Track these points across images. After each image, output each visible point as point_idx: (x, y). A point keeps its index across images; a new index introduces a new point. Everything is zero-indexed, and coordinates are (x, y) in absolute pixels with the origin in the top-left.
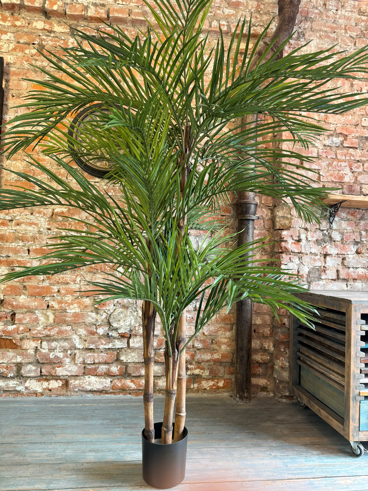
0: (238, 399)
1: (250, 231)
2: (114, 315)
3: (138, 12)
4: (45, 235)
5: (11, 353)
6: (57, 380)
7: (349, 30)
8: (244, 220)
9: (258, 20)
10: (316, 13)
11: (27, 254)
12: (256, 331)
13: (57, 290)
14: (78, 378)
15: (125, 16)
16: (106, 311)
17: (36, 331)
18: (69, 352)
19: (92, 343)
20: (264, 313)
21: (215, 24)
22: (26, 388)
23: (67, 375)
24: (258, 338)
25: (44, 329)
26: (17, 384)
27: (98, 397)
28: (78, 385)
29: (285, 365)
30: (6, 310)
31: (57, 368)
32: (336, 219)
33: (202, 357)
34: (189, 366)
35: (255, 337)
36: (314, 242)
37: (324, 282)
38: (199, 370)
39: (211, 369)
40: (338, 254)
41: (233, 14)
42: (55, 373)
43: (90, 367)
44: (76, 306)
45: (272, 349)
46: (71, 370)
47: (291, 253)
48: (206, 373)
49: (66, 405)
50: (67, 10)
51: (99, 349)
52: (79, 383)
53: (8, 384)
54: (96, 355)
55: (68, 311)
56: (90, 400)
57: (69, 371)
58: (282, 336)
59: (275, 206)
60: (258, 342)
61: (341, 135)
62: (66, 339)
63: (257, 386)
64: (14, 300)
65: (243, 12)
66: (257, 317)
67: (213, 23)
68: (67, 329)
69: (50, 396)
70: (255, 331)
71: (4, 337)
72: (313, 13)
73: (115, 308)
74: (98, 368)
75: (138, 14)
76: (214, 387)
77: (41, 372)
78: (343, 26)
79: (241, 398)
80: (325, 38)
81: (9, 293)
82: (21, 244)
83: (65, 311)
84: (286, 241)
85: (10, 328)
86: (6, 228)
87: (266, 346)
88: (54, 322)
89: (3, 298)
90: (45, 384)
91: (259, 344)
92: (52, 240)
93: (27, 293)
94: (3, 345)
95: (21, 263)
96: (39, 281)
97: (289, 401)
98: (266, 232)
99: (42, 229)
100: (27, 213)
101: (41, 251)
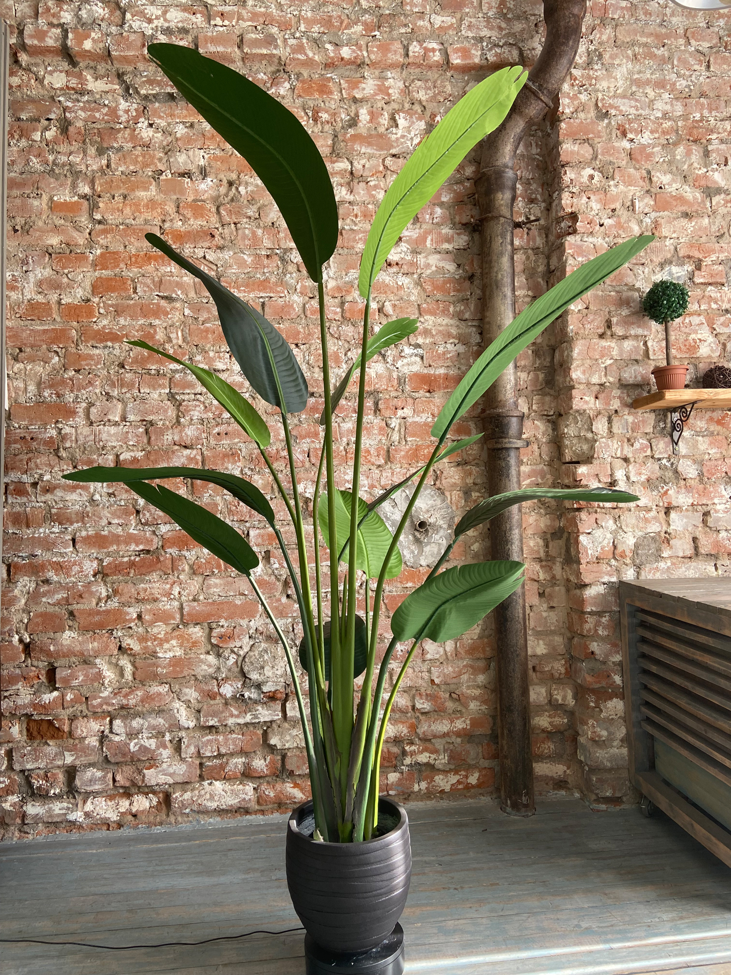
0: (509, 809)
1: (513, 472)
2: (251, 657)
3: (256, 38)
4: (103, 508)
5: (51, 748)
6: (147, 794)
7: (693, 37)
8: (499, 449)
9: (504, 32)
10: (622, 8)
11: (71, 549)
12: (537, 668)
13: (135, 616)
14: (189, 787)
15: (229, 51)
16: (236, 650)
17: (99, 700)
18: (168, 737)
19: (211, 716)
20: (551, 631)
21: (415, 48)
22: (87, 815)
23: (166, 784)
24: (542, 682)
25: (115, 694)
26: (68, 808)
27: (231, 822)
28: (190, 802)
29: (600, 736)
30: (35, 663)
31: (145, 771)
32: (686, 433)
33: (433, 728)
34: (407, 748)
35: (535, 680)
36: (642, 484)
37: (669, 564)
38: (428, 755)
39: (451, 750)
40: (692, 505)
41: (452, 24)
42: (143, 781)
43: (210, 764)
44: (175, 644)
45: (571, 701)
46: (174, 773)
47: (599, 510)
48: (442, 760)
49: (170, 845)
50: (112, 48)
51: (226, 726)
52: (192, 797)
53: (50, 809)
54: (221, 738)
55: (160, 655)
56: (214, 830)
57: (171, 775)
58: (589, 679)
59: (560, 415)
60: (543, 691)
61: (687, 260)
62: (160, 712)
63: (547, 779)
64: (49, 641)
65: (472, 20)
66: (538, 641)
67: (411, 48)
68: (161, 690)
69: (136, 827)
70: (534, 668)
71: (36, 718)
72: (617, 9)
73: (251, 643)
74: (227, 763)
75: (256, 43)
76: (460, 787)
77: (114, 780)
78: (681, 31)
79: (515, 806)
80: (645, 58)
81: (41, 628)
82: (57, 528)
83: (154, 654)
85: (49, 697)
86: (24, 499)
87: (559, 698)
88: (135, 679)
89: (28, 640)
90: (124, 804)
91: (545, 694)
92: (119, 517)
93: (76, 626)
94: (35, 733)
95: (59, 567)
96: (100, 600)
97: (613, 809)
98: (545, 468)
99: (97, 497)
100: (65, 467)
101: (99, 541)
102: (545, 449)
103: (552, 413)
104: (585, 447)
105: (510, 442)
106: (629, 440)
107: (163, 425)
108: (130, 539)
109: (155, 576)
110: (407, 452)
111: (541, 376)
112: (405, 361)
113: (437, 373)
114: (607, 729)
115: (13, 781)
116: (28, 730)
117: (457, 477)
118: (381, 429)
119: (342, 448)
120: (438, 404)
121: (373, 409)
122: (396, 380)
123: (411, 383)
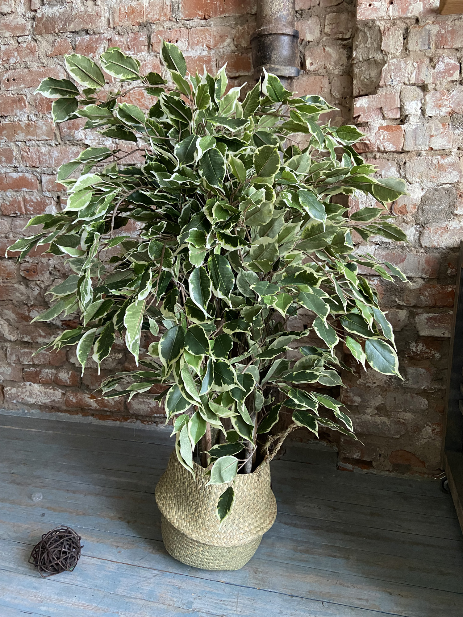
14: (15, 384)
16: (38, 282)
19: (26, 334)
27: (45, 416)
28: (16, 395)
43: (28, 370)
46: (4, 373)
47: (378, 155)
51: (37, 342)
52: (17, 393)
54: (34, 352)
57: (1, 374)
73: (52, 279)
74: (41, 372)
84: (366, 125)
97: (359, 470)
102: (337, 83)
104: (374, 74)
105: (272, 69)
106: (431, 60)
118: (155, 67)
120: (215, 34)
121: (147, 44)
122: (169, 7)
123: (185, 9)
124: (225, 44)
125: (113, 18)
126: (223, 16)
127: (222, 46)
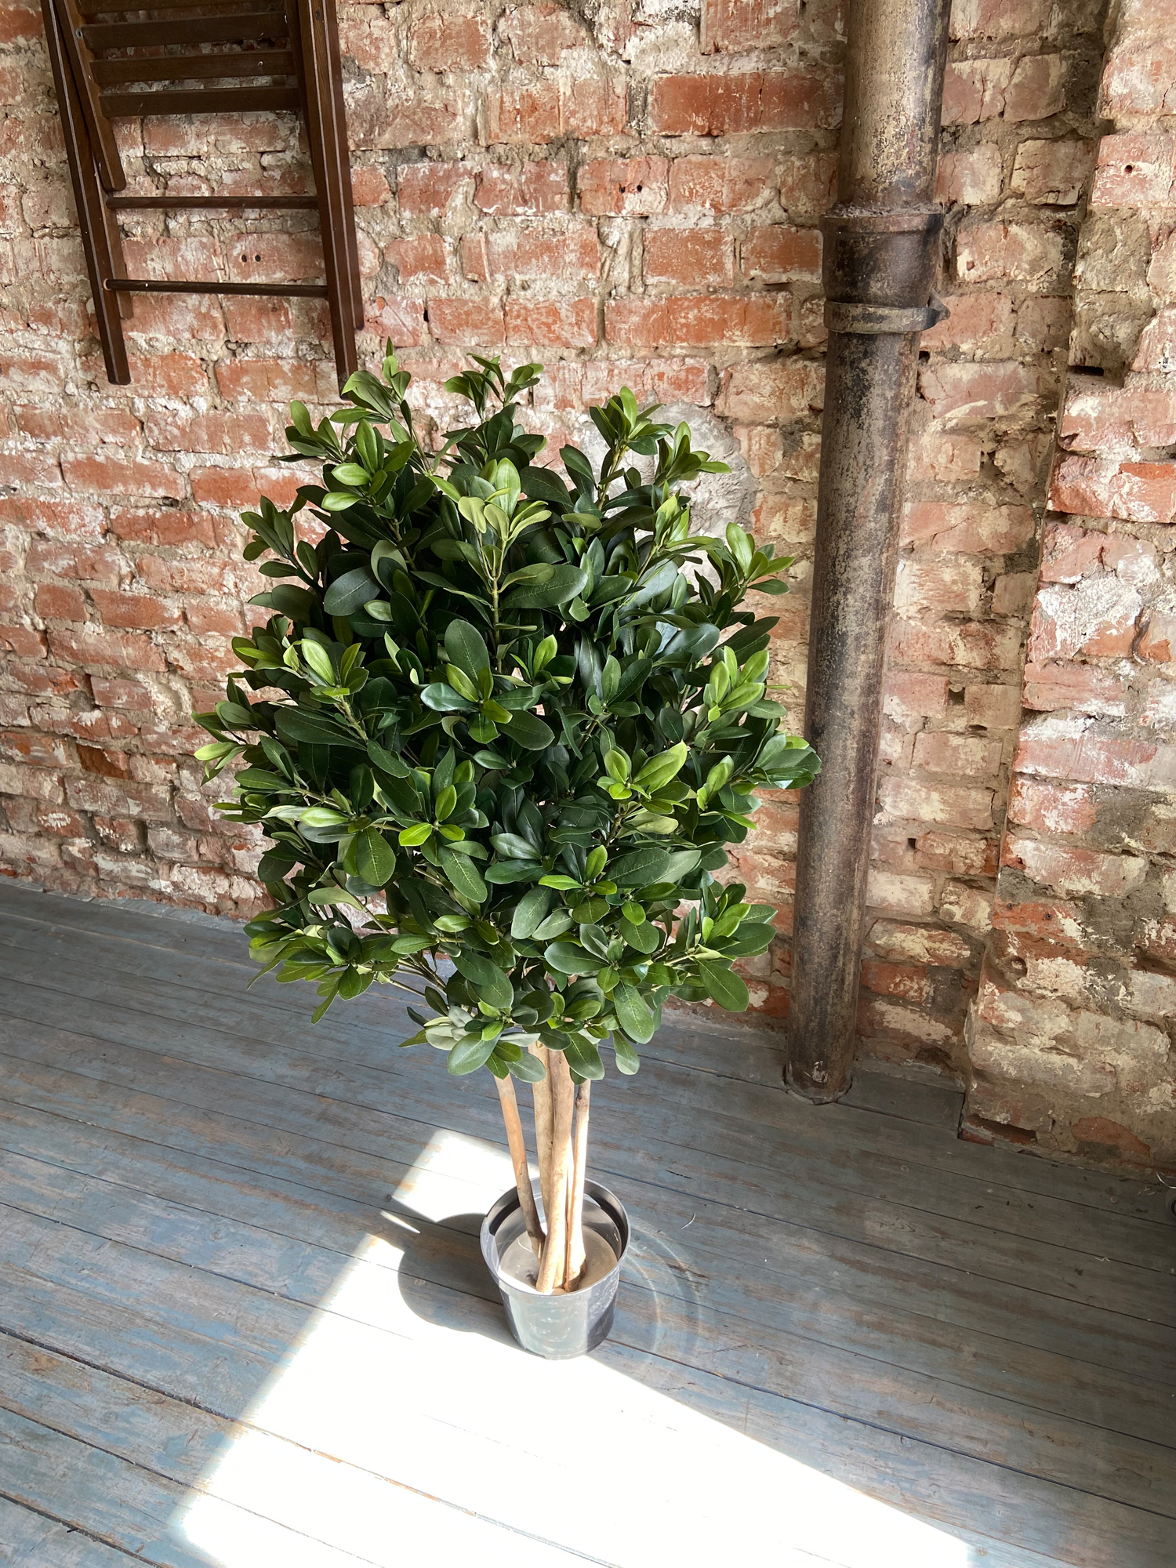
4: (86, 410)
5: (110, 787)
6: (246, 879)
11: (60, 483)
12: (919, 845)
13: (177, 614)
17: (155, 736)
20: (965, 777)
22: (175, 885)
24: (924, 871)
25: (174, 732)
26: (147, 873)
30: (61, 663)
31: (233, 851)
35: (911, 866)
42: (236, 862)
45: (983, 925)
47: (1112, 526)
53: (126, 868)
59: (1086, 211)
60: (924, 889)
63: (904, 1038)
64: (69, 633)
66: (929, 789)
69: (235, 919)
70: (912, 843)
71: (80, 742)
77: (199, 851)
81: (54, 611)
82: (31, 444)
83: (214, 682)
84: (1089, 456)
85: (90, 717)
87: (958, 913)
88: (197, 714)
89: (42, 627)
90: (222, 884)
91: (926, 896)
92: (114, 432)
93: (98, 615)
94: (88, 763)
95: (52, 513)
96: (121, 580)
97: (1005, 1144)
98: (1022, 371)
99: (71, 388)
100: (13, 325)
101: (96, 473)
102: (1030, 313)
103: (1071, 199)
104: (1123, 332)
105: (868, 318)
107: (143, 235)
108: (143, 475)
109: (191, 549)
110: (646, 317)
111: (1057, 68)
112: (650, 36)
113: (735, 72)
114: (1022, 1011)
115: (74, 820)
116: (81, 757)
117: (767, 390)
118: (586, 249)
119: (495, 301)
120: (734, 174)
121: (567, 189)
122: (622, 100)
123: (662, 110)
124: (759, 202)
125: (487, 122)
126: (755, 131)
127: (749, 208)
